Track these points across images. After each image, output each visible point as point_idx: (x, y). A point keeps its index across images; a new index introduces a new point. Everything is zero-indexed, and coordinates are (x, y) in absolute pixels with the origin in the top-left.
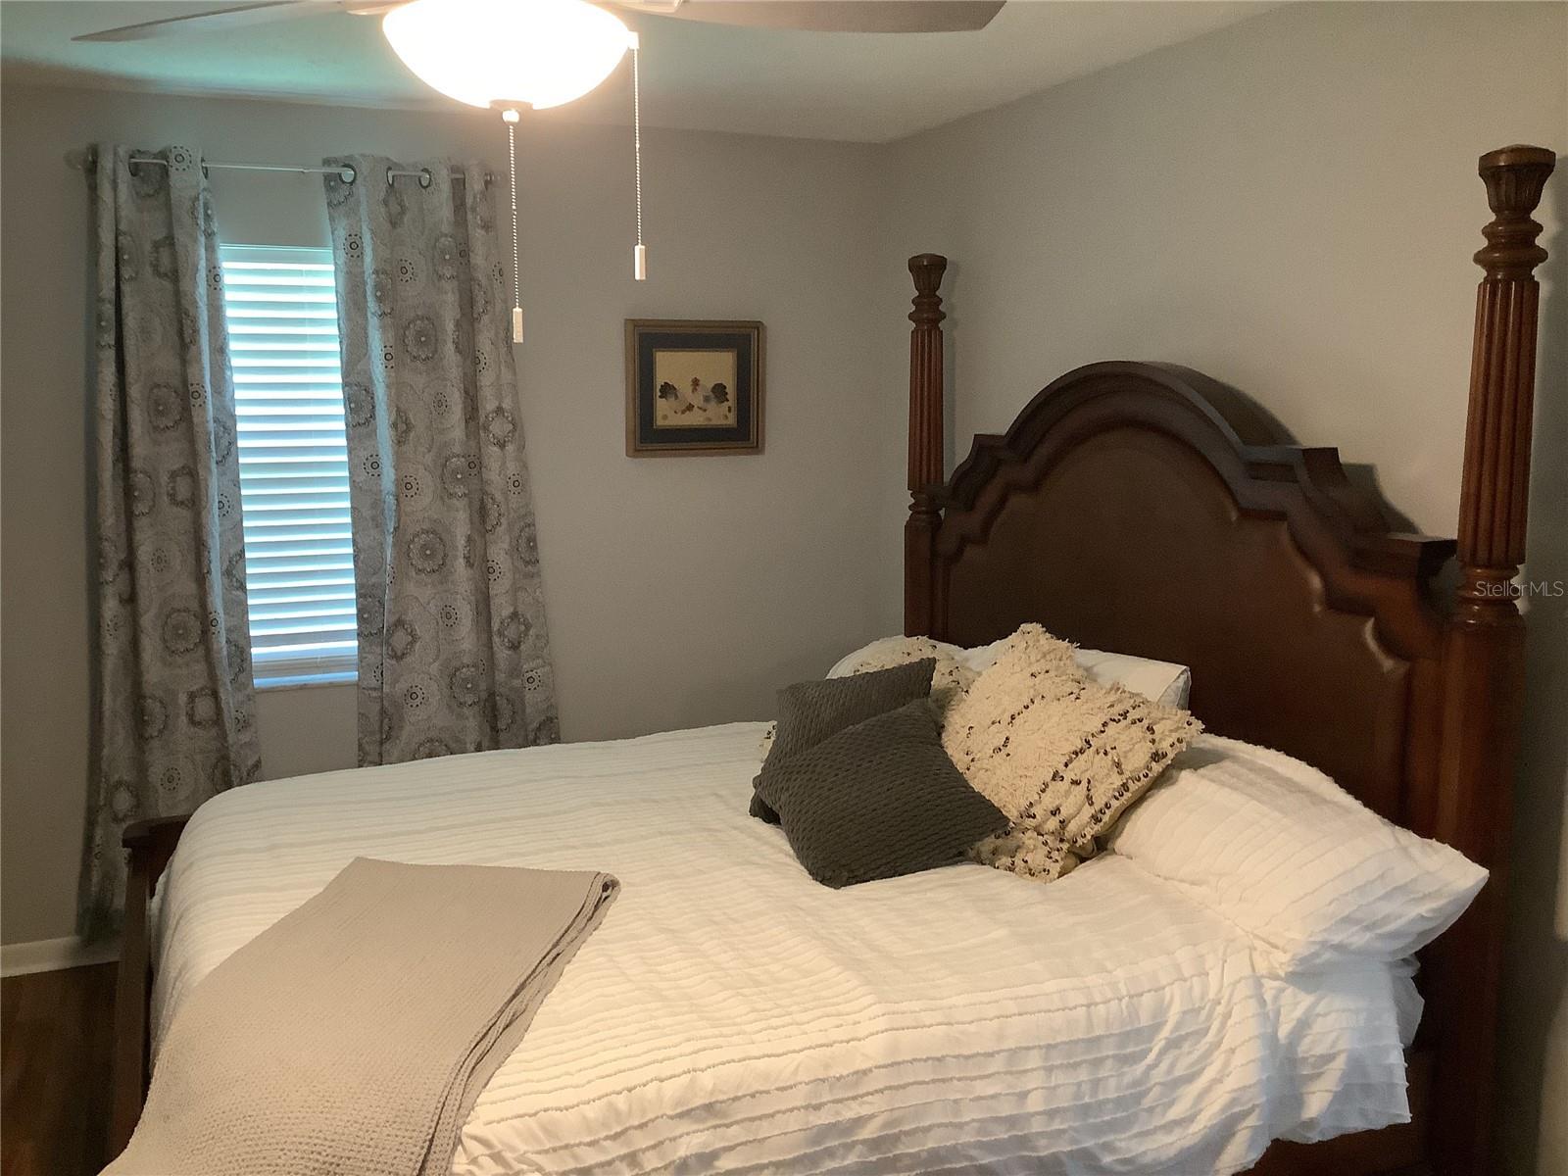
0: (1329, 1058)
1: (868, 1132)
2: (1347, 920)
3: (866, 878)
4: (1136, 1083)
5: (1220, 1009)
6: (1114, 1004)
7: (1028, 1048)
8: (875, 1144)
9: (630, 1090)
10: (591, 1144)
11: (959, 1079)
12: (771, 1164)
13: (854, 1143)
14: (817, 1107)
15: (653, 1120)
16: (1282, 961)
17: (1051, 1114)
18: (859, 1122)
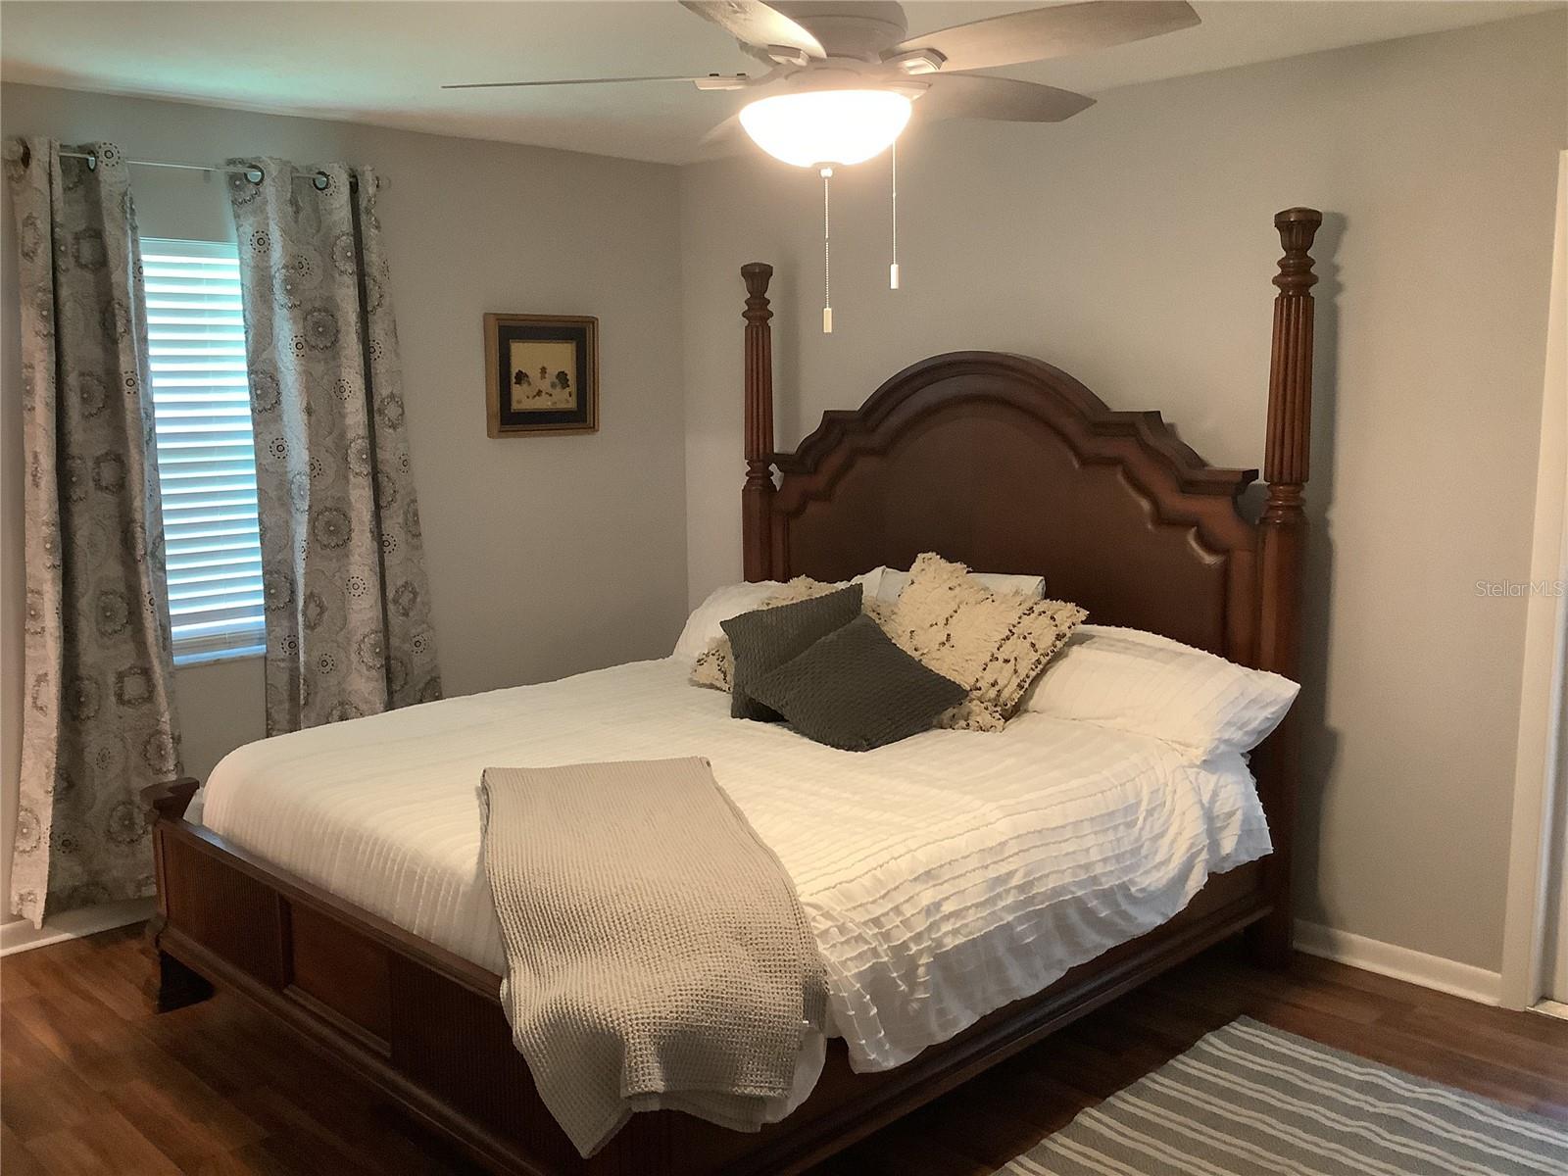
0: (1231, 814)
1: (1016, 881)
2: (1229, 724)
3: (877, 744)
4: (1137, 840)
5: (1169, 789)
6: (1114, 789)
7: (1082, 821)
8: (1021, 888)
9: (881, 866)
10: (874, 902)
11: (1054, 843)
12: (973, 905)
13: (1011, 888)
14: (986, 867)
15: (902, 884)
16: (1198, 754)
17: (1105, 860)
18: (1010, 874)
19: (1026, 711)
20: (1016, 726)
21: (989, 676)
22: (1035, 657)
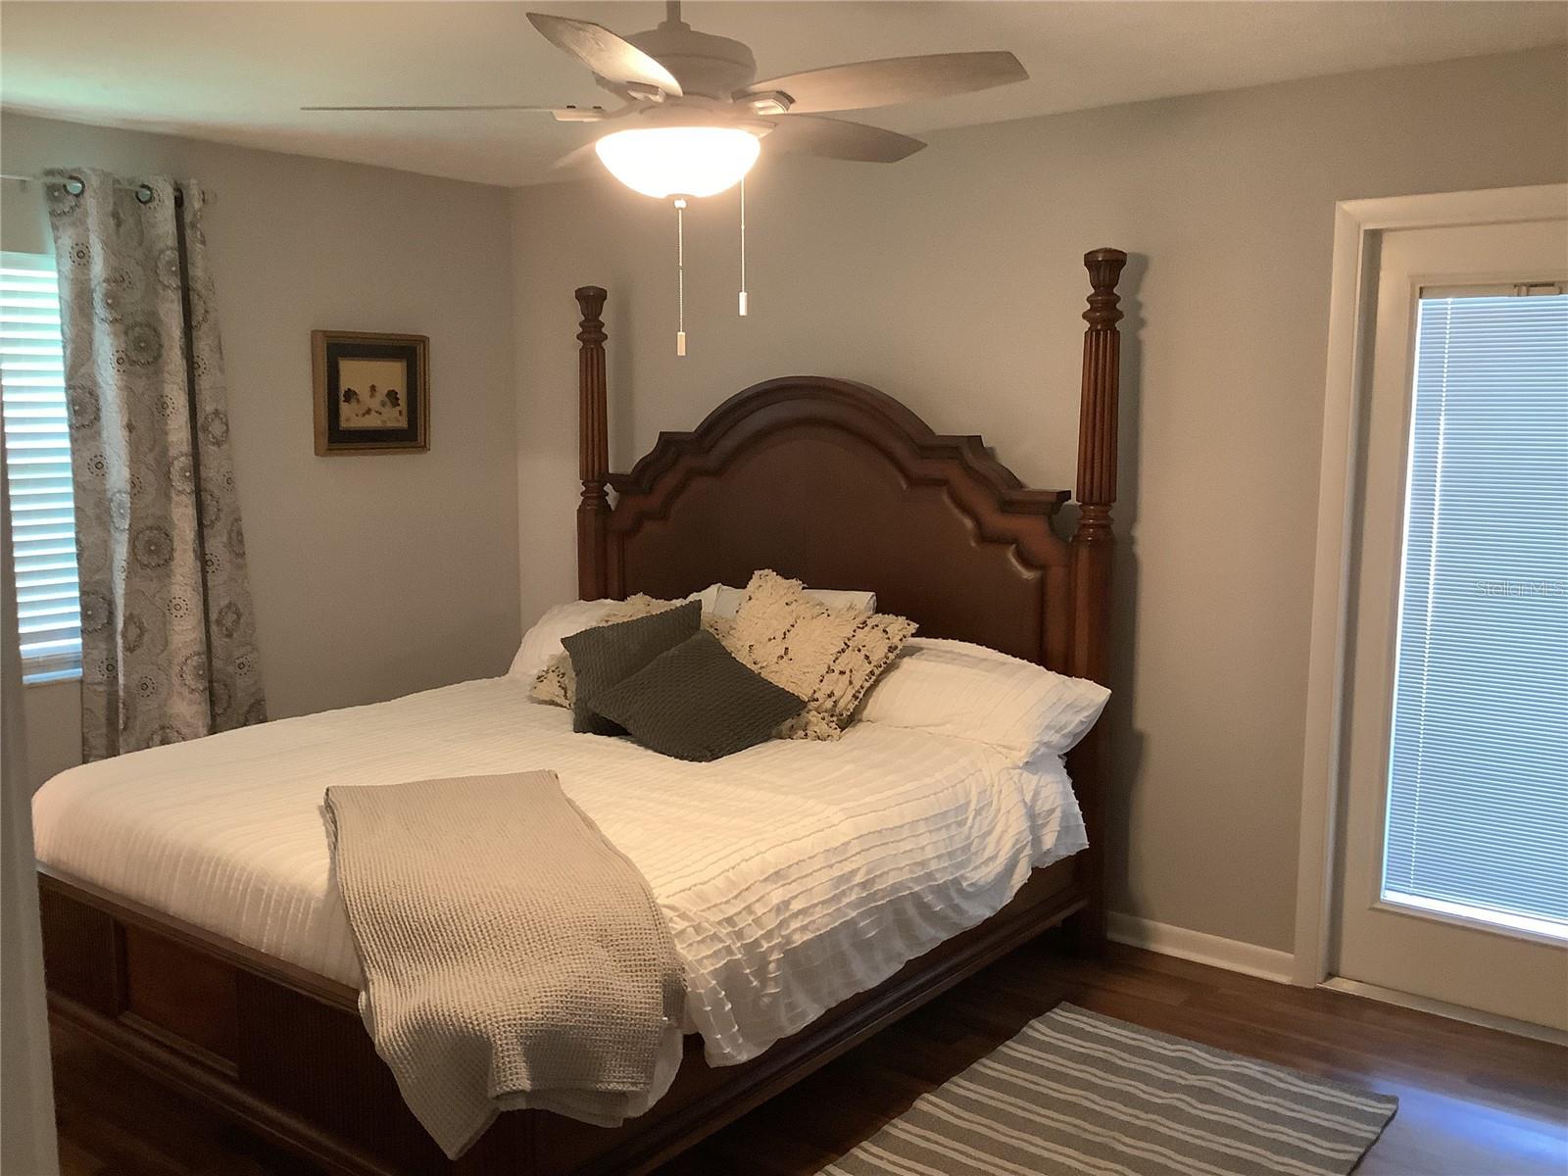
0: (1052, 811)
1: (859, 879)
2: (1048, 727)
3: (720, 755)
4: (968, 837)
5: (995, 789)
6: (946, 791)
7: (918, 821)
8: (864, 885)
9: (733, 868)
10: (727, 902)
11: (892, 842)
12: (819, 903)
13: (853, 886)
14: (831, 866)
15: (753, 884)
16: (1021, 756)
17: (939, 857)
18: (854, 873)
19: (860, 721)
20: (853, 734)
21: (826, 688)
22: (868, 668)
